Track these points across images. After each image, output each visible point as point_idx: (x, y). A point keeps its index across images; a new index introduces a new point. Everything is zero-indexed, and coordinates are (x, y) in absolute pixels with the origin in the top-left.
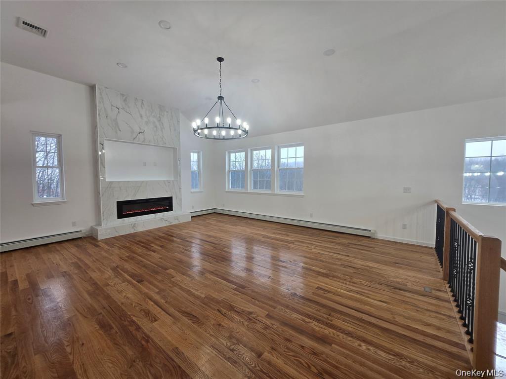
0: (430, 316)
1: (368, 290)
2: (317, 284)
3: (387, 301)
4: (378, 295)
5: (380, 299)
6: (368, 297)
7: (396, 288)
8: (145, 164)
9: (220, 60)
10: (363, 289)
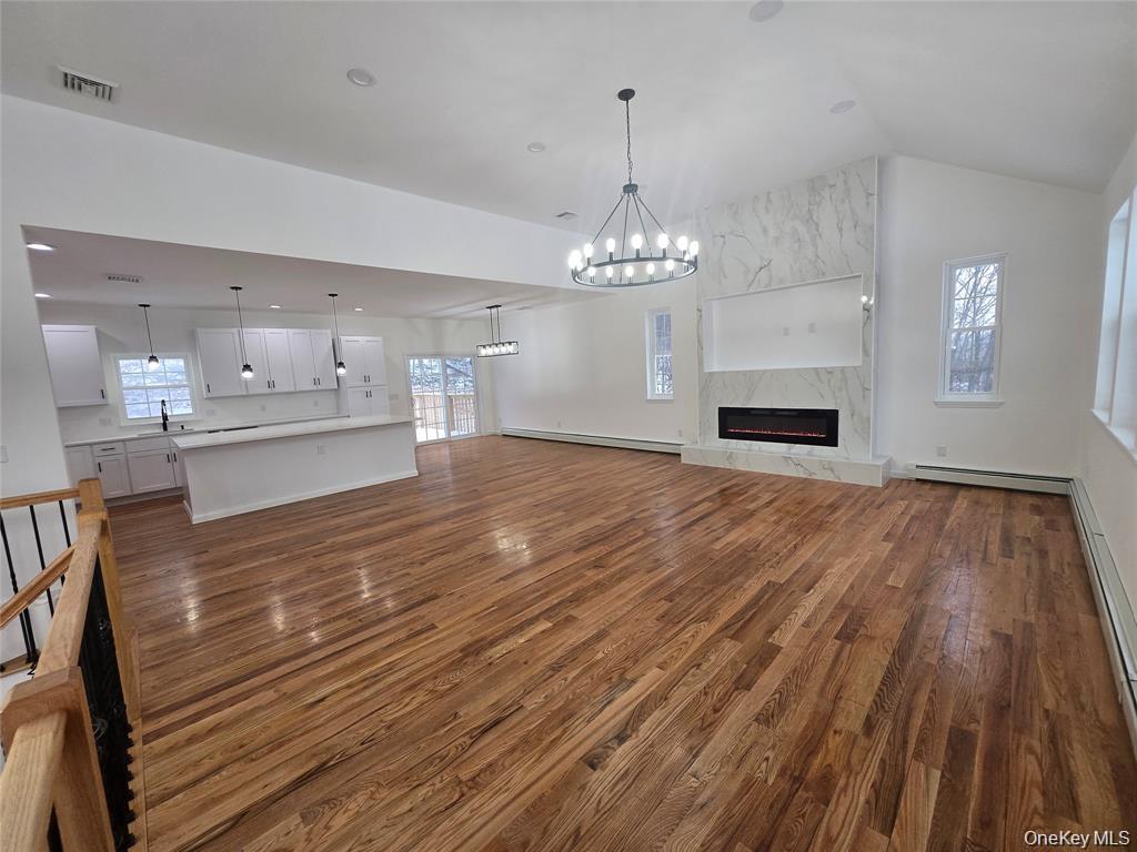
0: (210, 756)
1: (366, 700)
2: (445, 629)
3: (311, 713)
4: (339, 709)
5: (327, 703)
6: (349, 686)
7: (322, 769)
8: (786, 332)
9: (626, 95)
10: (377, 693)
